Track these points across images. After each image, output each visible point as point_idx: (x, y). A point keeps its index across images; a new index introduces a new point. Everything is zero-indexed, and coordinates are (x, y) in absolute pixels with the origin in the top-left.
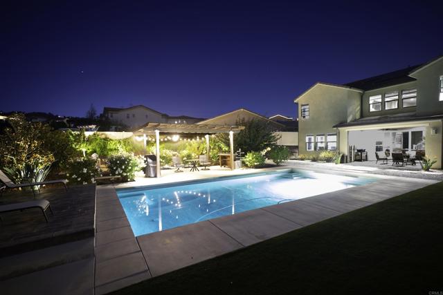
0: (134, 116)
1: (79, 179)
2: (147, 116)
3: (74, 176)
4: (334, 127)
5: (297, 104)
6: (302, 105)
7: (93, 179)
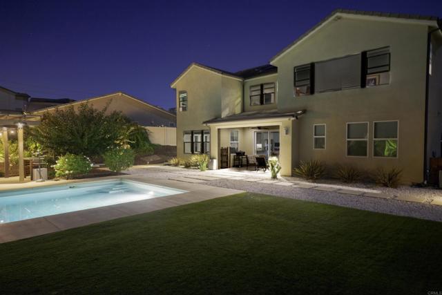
4: (204, 123)
5: (175, 90)
6: (181, 92)
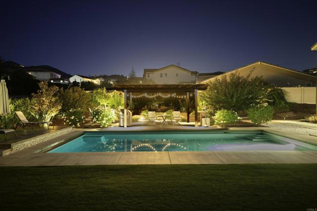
0: (166, 74)
1: (70, 123)
2: (177, 75)
3: (68, 121)
7: (78, 124)
